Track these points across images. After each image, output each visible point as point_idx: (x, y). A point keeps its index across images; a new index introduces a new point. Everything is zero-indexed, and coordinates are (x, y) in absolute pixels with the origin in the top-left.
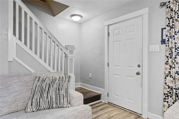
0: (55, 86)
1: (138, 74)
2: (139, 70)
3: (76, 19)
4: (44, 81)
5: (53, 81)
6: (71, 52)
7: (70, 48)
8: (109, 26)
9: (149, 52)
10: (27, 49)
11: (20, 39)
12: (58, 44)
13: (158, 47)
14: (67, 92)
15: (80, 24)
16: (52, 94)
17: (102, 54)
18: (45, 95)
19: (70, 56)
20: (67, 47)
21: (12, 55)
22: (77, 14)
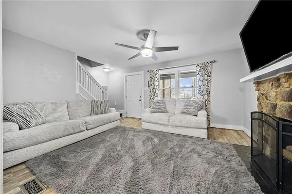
0: (103, 105)
1: (140, 100)
2: (140, 98)
4: (97, 102)
5: (102, 103)
6: (106, 90)
7: (106, 88)
8: (126, 76)
9: (144, 91)
10: (84, 88)
11: (80, 83)
13: (147, 88)
15: (108, 73)
16: (102, 108)
17: (123, 89)
18: (99, 108)
19: (105, 92)
20: (104, 87)
21: (77, 91)
22: (107, 68)
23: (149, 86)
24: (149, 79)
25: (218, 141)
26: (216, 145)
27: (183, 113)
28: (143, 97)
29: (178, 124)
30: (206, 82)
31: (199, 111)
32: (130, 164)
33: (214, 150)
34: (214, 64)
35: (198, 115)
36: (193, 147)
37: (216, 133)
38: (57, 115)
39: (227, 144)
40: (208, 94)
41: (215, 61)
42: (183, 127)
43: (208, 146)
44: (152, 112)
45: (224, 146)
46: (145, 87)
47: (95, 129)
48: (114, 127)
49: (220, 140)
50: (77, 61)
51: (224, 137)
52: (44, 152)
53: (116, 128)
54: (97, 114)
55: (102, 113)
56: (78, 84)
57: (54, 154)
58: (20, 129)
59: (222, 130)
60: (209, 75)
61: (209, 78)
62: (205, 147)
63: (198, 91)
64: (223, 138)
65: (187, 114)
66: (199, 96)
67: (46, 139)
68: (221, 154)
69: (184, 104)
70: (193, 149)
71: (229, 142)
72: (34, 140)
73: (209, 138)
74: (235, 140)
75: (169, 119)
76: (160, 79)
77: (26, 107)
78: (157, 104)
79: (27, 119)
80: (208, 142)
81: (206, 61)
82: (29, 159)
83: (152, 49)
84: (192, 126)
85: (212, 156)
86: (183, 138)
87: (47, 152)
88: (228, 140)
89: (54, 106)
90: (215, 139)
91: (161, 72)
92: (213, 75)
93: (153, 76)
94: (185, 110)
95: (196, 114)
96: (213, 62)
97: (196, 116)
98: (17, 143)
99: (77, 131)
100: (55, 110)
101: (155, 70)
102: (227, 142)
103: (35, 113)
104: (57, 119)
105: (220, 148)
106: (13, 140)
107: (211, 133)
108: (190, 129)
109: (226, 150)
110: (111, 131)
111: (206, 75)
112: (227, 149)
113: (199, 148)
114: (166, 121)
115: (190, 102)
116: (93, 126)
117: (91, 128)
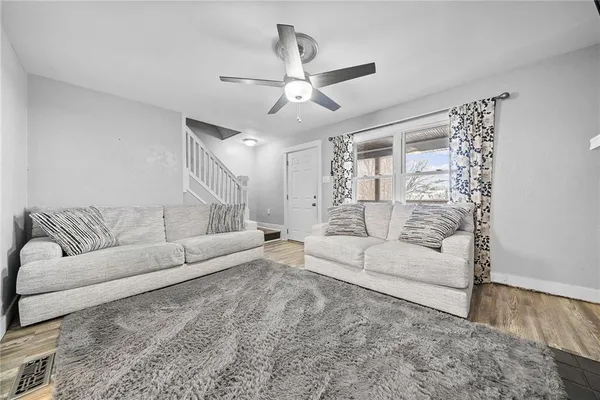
0: (231, 214)
1: (314, 205)
2: (314, 201)
3: (250, 143)
4: (220, 208)
5: (229, 209)
6: (245, 183)
7: (244, 180)
8: (287, 154)
9: (323, 184)
10: (199, 180)
11: (192, 170)
12: (226, 171)
13: (328, 178)
14: (242, 219)
15: (255, 149)
16: (229, 220)
17: (281, 185)
18: (222, 221)
19: (243, 187)
20: (240, 178)
21: (186, 187)
22: (250, 139)
23: (332, 173)
24: (332, 156)
25: (502, 329)
26: (489, 346)
27: (404, 239)
28: (320, 197)
29: (385, 268)
30: (478, 157)
31: (446, 236)
32: (227, 358)
33: (475, 362)
34: (504, 104)
35: (444, 248)
36: (413, 337)
37: (503, 304)
38: (141, 231)
39: (533, 345)
40: (486, 189)
41: (508, 95)
42: (397, 276)
43: (458, 344)
44: (330, 234)
45: (519, 352)
46: (323, 174)
47: (203, 264)
48: (249, 260)
49: (513, 329)
50: (185, 129)
51: (530, 320)
52: (99, 302)
53: (252, 264)
54: (218, 232)
55: (227, 231)
56: (187, 172)
57: (114, 307)
58: (65, 254)
59: (529, 297)
60: (489, 135)
61: (488, 144)
62: (446, 347)
63: (454, 183)
64: (524, 324)
65: (411, 243)
66: (457, 195)
67: (101, 276)
68: (498, 380)
69: (408, 216)
70: (409, 347)
71: (545, 339)
72: (79, 278)
73: (472, 316)
74: (570, 335)
75: (363, 254)
76: (359, 158)
77: (81, 215)
78: (343, 215)
79: (77, 238)
80: (463, 330)
81: (478, 98)
82: (71, 311)
83: (307, 80)
84: (420, 276)
85: (463, 381)
86: (395, 308)
87: (106, 301)
88: (540, 331)
89: (138, 215)
90: (493, 322)
91: (359, 139)
92: (501, 135)
93: (340, 149)
94: (409, 233)
95: (436, 245)
96: (500, 98)
97: (439, 249)
98: (50, 281)
99: (164, 265)
100: (138, 223)
101: (345, 135)
102: (536, 338)
103: (97, 227)
104: (141, 240)
105: (501, 358)
106: (42, 275)
107: (489, 300)
108: (417, 285)
109: (521, 369)
110: (238, 269)
111: (477, 138)
112: (529, 364)
113: (427, 347)
114: (356, 256)
115: (426, 211)
116: (200, 257)
117: (194, 260)
